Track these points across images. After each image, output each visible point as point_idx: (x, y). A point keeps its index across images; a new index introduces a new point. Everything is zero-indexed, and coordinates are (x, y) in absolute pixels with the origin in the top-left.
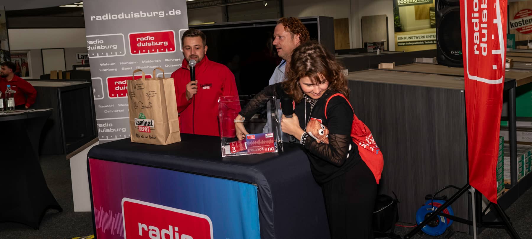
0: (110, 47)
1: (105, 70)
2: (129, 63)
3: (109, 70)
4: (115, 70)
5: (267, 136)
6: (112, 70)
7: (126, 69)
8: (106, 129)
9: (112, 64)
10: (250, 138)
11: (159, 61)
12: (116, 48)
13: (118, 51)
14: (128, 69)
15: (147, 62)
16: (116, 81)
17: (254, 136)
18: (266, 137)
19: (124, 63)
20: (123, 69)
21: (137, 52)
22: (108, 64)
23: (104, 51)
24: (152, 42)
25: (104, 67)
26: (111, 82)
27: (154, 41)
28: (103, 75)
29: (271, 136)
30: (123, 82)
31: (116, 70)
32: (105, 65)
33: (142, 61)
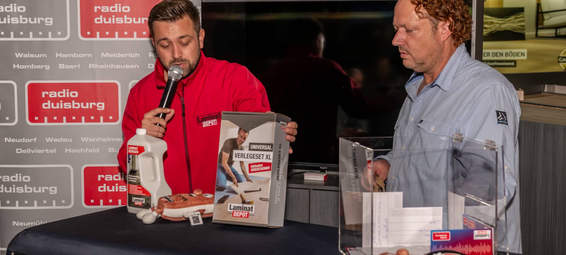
0: (37, 20)
1: (24, 67)
2: (75, 55)
3: (32, 66)
4: (44, 68)
5: (477, 236)
6: (38, 67)
7: (68, 67)
8: (16, 188)
9: (39, 56)
10: (439, 238)
11: (136, 55)
12: (51, 23)
13: (53, 29)
14: (72, 67)
15: (111, 56)
16: (45, 91)
17: (448, 234)
18: (475, 238)
19: (65, 56)
20: (61, 66)
21: (93, 35)
22: (32, 56)
23: (26, 29)
24: (125, 16)
25: (22, 61)
26: (35, 90)
27: (129, 15)
28: (18, 76)
29: (486, 236)
30: (59, 93)
31: (48, 67)
32: (26, 56)
33: (103, 54)
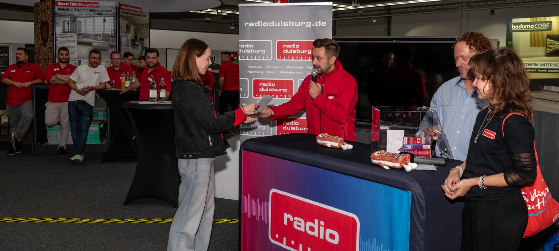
0: (258, 51)
1: (252, 72)
2: (274, 67)
3: (256, 72)
4: (261, 73)
5: (424, 147)
6: (258, 72)
7: (271, 72)
8: (248, 125)
9: (259, 67)
10: (407, 147)
11: (302, 67)
12: (264, 52)
13: (265, 55)
14: (273, 72)
15: (290, 68)
16: (261, 83)
17: (411, 146)
18: (423, 148)
19: (270, 67)
20: (268, 72)
21: (282, 58)
22: (256, 67)
23: (254, 55)
24: (297, 50)
25: (252, 69)
26: (256, 83)
27: (299, 49)
28: (250, 76)
29: (428, 147)
30: (267, 84)
31: (262, 72)
32: (253, 67)
33: (286, 67)
